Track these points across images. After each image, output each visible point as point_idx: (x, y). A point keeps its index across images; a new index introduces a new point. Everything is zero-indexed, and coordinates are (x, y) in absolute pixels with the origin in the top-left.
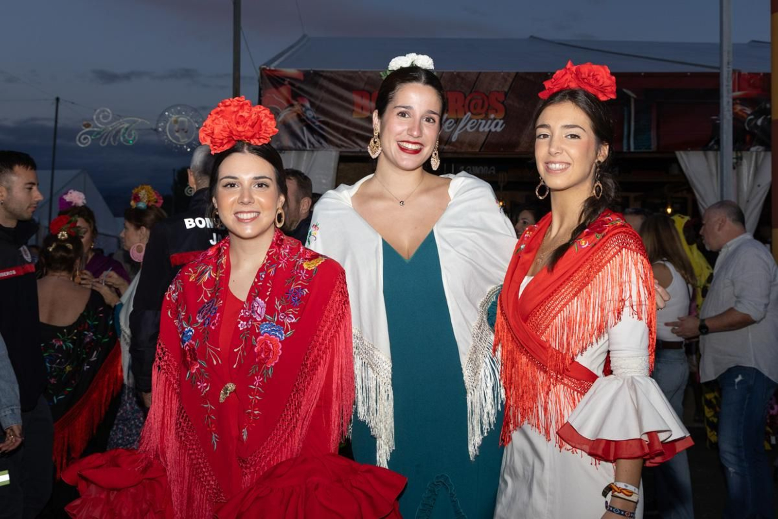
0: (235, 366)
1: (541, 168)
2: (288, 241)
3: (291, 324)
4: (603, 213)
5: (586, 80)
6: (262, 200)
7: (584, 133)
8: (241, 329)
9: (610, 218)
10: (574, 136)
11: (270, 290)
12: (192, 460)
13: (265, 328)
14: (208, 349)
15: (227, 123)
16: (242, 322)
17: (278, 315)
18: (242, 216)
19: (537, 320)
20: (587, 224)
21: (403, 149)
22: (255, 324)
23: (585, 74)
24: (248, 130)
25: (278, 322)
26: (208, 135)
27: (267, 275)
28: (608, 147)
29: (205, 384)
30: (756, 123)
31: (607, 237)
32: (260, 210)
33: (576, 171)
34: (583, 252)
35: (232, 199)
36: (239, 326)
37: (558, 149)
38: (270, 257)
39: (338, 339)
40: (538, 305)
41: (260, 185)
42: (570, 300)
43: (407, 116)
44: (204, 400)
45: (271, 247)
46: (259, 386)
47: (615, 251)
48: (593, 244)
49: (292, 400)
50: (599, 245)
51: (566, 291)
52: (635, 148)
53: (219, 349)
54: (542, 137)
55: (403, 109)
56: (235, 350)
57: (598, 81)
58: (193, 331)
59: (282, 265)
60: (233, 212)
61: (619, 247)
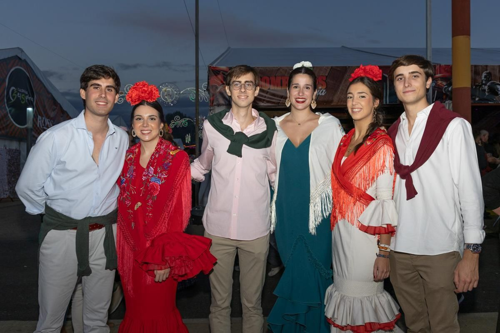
0: (141, 195)
1: (350, 111)
2: (165, 142)
3: (164, 178)
4: (377, 129)
5: (368, 73)
6: (153, 125)
7: (367, 95)
8: (143, 180)
9: (379, 132)
10: (363, 97)
11: (156, 163)
12: (124, 234)
13: (153, 179)
14: (131, 187)
15: (138, 93)
16: (144, 177)
17: (159, 174)
18: (144, 132)
19: (348, 175)
20: (369, 135)
21: (298, 102)
22: (149, 177)
23: (368, 70)
24: (147, 96)
25: (158, 177)
26: (130, 97)
27: (155, 157)
28: (379, 100)
29: (129, 202)
30: (448, 89)
31: (378, 140)
32: (152, 129)
33: (365, 112)
34: (368, 146)
35: (140, 125)
36: (143, 178)
37: (356, 102)
38: (156, 150)
39: (183, 184)
40: (349, 169)
41: (152, 119)
42: (362, 167)
43: (298, 88)
44: (129, 208)
45: (157, 145)
46: (151, 204)
47: (381, 145)
48: (372, 143)
49: (165, 209)
50: (374, 143)
51: (360, 163)
52: (389, 103)
53: (135, 187)
54: (350, 98)
55: (296, 85)
56: (141, 189)
57: (373, 72)
58: (125, 180)
59: (162, 153)
60: (140, 131)
61: (383, 143)
